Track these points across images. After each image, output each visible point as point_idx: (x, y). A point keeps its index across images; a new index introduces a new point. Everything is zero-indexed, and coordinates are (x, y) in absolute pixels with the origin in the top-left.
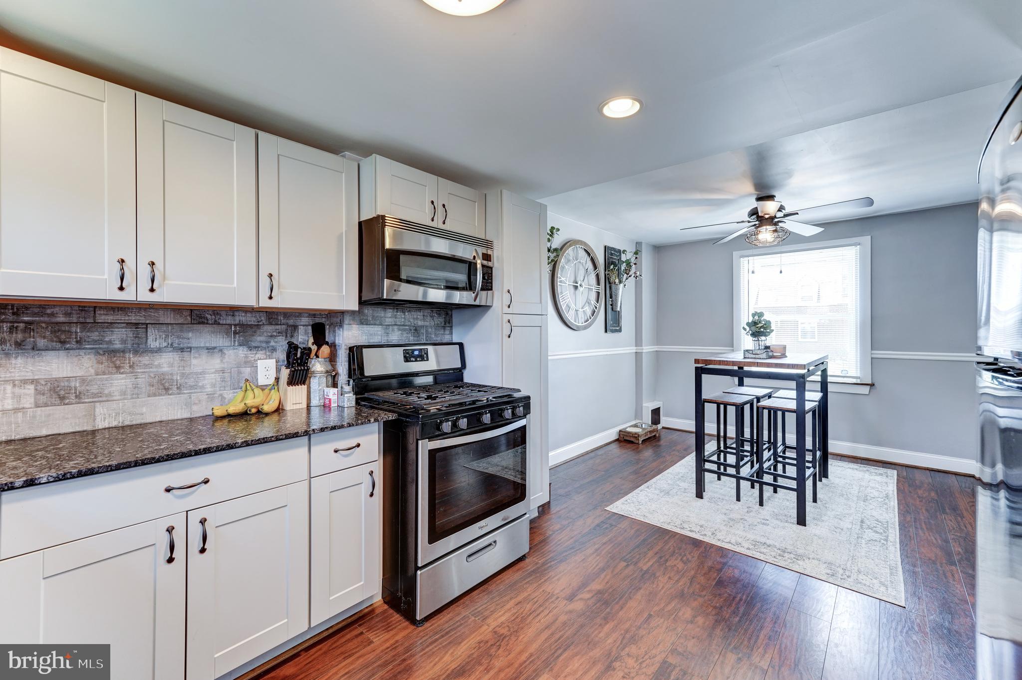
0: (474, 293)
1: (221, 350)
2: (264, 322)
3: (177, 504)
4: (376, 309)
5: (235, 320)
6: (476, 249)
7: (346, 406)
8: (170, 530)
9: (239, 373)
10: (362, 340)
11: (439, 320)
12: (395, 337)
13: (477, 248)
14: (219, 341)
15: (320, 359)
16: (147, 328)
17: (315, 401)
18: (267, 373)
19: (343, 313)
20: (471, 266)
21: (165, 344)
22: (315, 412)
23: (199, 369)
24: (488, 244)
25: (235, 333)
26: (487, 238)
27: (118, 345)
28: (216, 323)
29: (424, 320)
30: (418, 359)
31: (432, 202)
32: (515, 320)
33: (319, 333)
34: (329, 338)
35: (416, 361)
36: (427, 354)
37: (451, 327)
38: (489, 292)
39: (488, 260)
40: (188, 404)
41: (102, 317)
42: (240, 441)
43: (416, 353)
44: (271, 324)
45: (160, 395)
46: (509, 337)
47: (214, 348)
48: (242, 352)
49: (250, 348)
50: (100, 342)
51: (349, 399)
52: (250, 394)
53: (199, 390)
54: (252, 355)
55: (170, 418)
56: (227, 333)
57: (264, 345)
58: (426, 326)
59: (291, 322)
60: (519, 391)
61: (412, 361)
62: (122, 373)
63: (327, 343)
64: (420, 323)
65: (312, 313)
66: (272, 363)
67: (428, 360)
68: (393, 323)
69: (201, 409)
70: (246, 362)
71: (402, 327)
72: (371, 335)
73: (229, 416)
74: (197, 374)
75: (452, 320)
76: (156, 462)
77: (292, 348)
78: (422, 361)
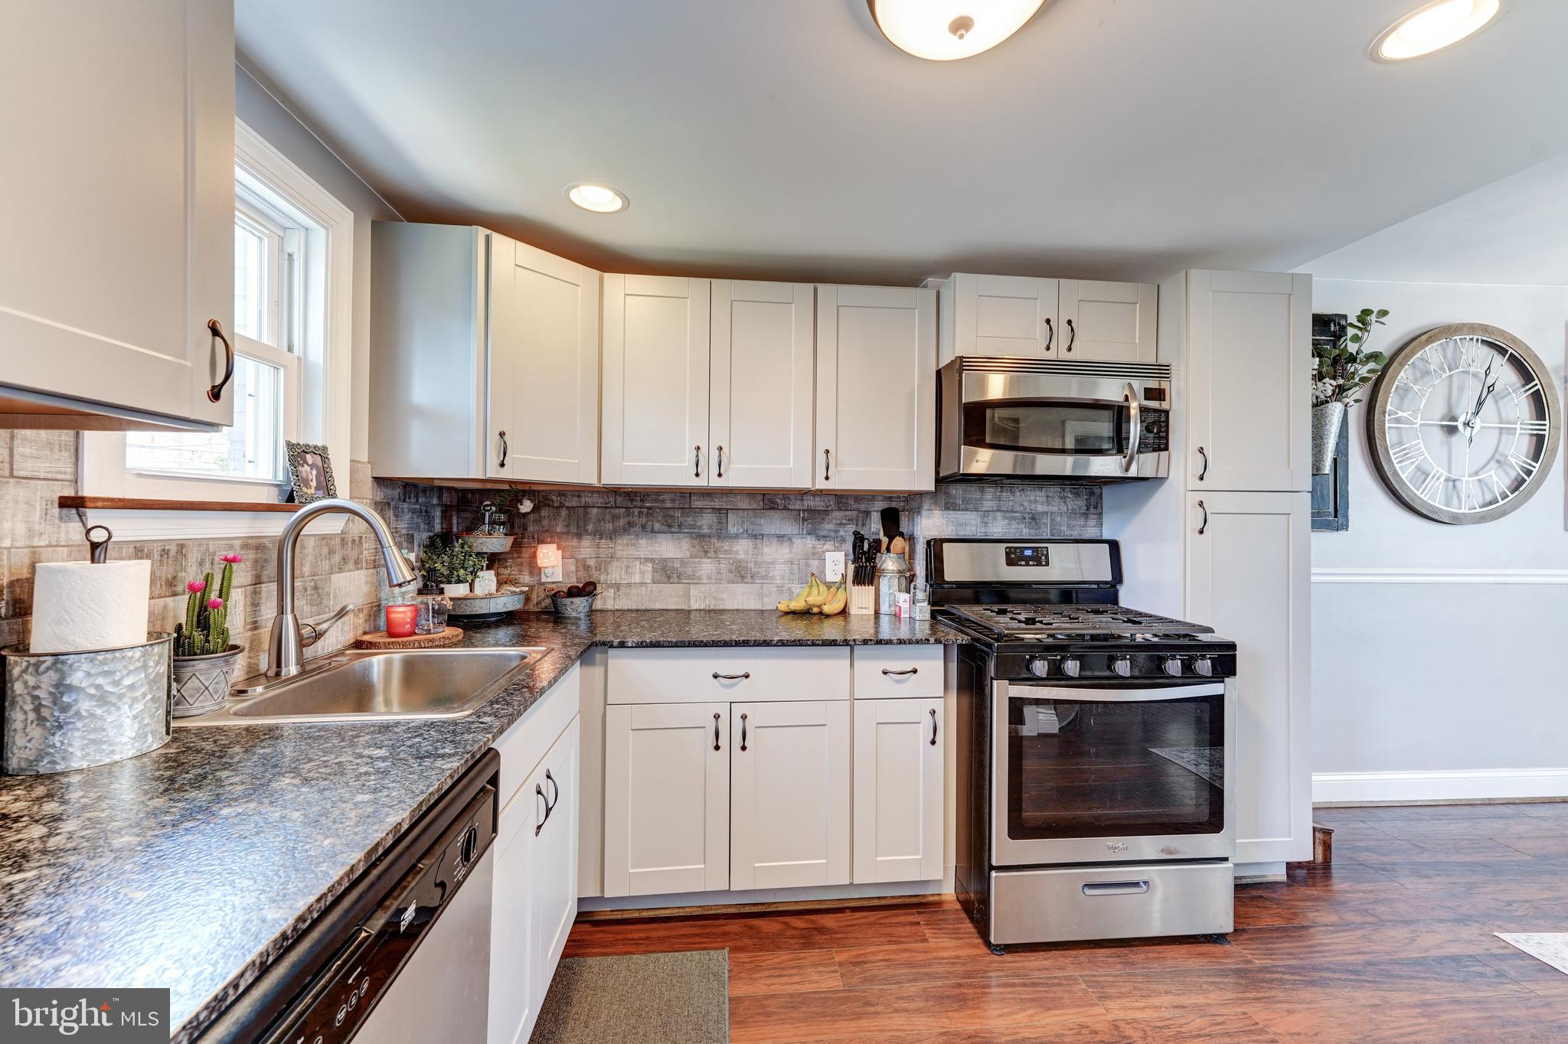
0: (1125, 457)
1: (790, 539)
2: (833, 507)
3: (721, 693)
4: (969, 488)
5: (803, 505)
6: (1129, 384)
7: (917, 618)
8: (717, 717)
9: (807, 565)
10: (948, 532)
11: (1080, 503)
12: (998, 528)
13: (1130, 381)
14: (789, 528)
15: (891, 555)
16: (727, 514)
17: (884, 608)
18: (835, 568)
19: (921, 494)
20: (1120, 413)
21: (741, 531)
22: (885, 621)
23: (769, 559)
24: (1162, 371)
25: (804, 520)
26: (1161, 361)
27: (706, 531)
28: (786, 508)
29: (1048, 503)
30: (1031, 563)
31: (1048, 321)
32: (1212, 502)
33: (891, 520)
34: (904, 527)
35: (1027, 565)
36: (1047, 556)
37: (1101, 514)
38: (1162, 453)
39: (1160, 400)
40: (761, 596)
41: (697, 503)
42: (776, 639)
43: (1028, 553)
44: (840, 509)
45: (737, 583)
46: (1201, 532)
47: (784, 536)
48: (810, 541)
49: (818, 538)
50: (693, 526)
51: (923, 611)
52: (815, 591)
53: (769, 581)
54: (820, 546)
55: (745, 608)
56: (797, 519)
57: (832, 534)
58: (1052, 513)
59: (863, 507)
60: (1210, 630)
61: (1021, 565)
62: (708, 558)
63: (902, 535)
64: (1040, 508)
65: (889, 496)
66: (840, 556)
67: (1047, 564)
68: (995, 508)
69: (770, 604)
70: (814, 554)
71: (1008, 515)
72: (961, 524)
73: (793, 613)
74: (768, 563)
75: (1102, 504)
76: (704, 646)
77: (859, 539)
78: (1037, 565)
